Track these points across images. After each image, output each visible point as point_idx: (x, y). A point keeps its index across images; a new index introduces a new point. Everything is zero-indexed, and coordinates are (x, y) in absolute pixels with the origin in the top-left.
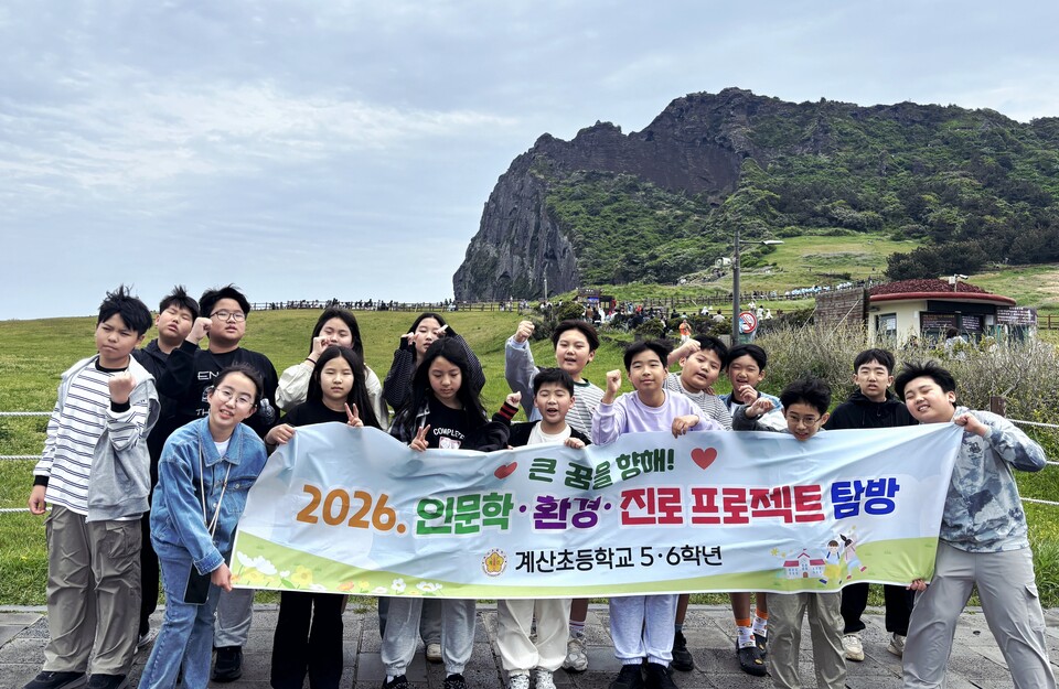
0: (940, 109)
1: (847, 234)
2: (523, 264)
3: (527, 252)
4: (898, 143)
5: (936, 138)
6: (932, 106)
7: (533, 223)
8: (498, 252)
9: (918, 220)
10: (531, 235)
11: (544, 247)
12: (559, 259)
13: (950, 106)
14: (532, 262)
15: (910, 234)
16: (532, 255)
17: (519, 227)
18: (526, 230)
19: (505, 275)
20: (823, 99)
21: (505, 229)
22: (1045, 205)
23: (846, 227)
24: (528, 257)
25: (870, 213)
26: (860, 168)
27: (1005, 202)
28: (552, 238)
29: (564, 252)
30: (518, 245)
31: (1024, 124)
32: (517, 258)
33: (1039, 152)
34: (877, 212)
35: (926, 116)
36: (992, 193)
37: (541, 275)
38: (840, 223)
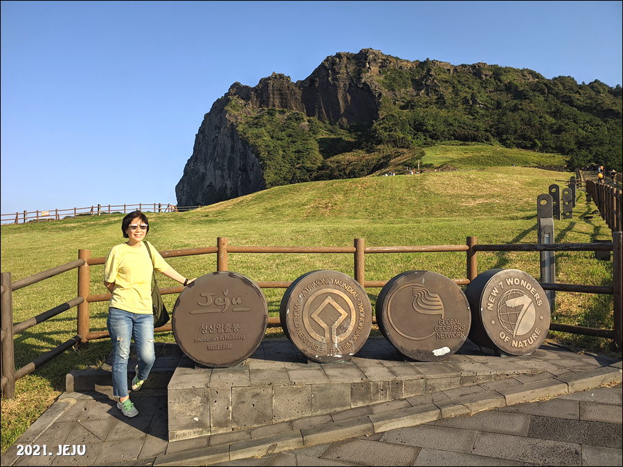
2: (222, 176)
3: (226, 167)
7: (229, 146)
8: (206, 168)
10: (228, 154)
11: (238, 164)
12: (249, 172)
14: (230, 174)
16: (229, 170)
17: (219, 149)
18: (224, 151)
19: (210, 186)
20: (428, 59)
21: (210, 151)
24: (227, 171)
28: (244, 156)
29: (253, 166)
30: (219, 163)
32: (218, 172)
35: (494, 72)
37: (237, 184)
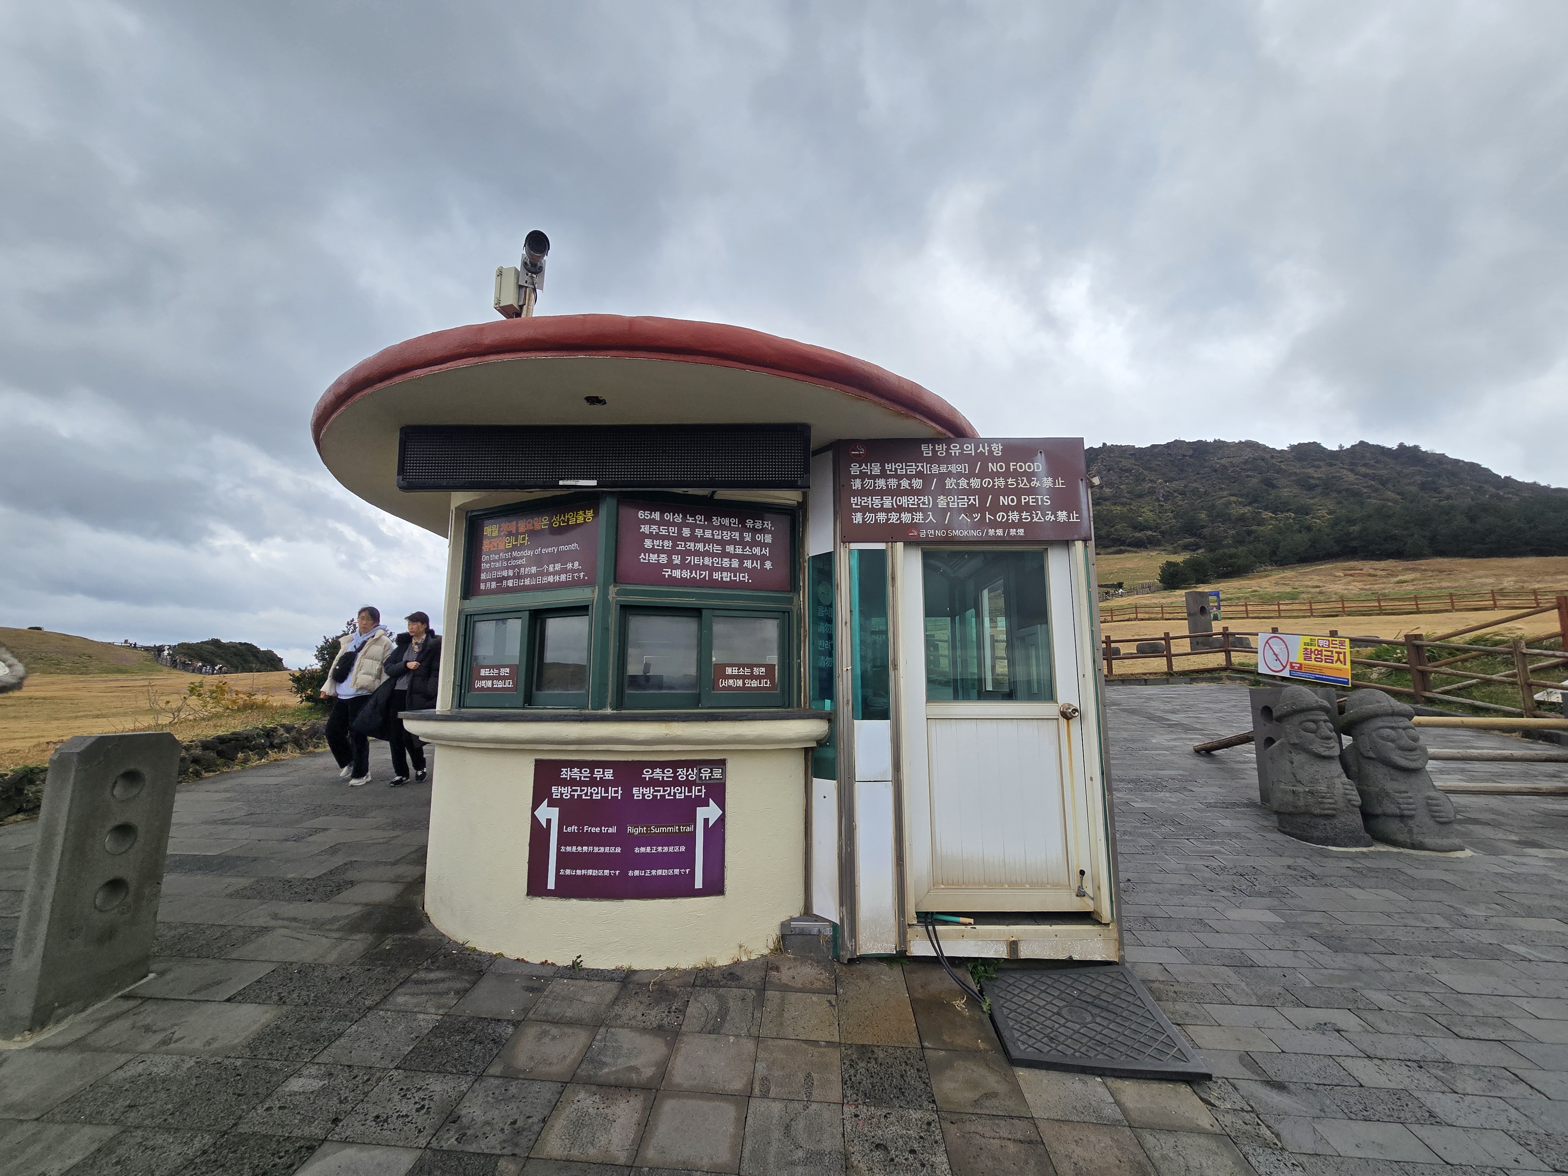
0: (1205, 444)
1: (1129, 551)
4: (1172, 475)
5: (1205, 468)
6: (1199, 442)
9: (1193, 535)
13: (1215, 441)
15: (1186, 548)
20: (1104, 444)
22: (1307, 514)
23: (1129, 546)
25: (1150, 533)
26: (1140, 496)
27: (1270, 514)
31: (1282, 450)
33: (1298, 471)
34: (1155, 532)
35: (1195, 450)
36: (1258, 508)
38: (1123, 543)
